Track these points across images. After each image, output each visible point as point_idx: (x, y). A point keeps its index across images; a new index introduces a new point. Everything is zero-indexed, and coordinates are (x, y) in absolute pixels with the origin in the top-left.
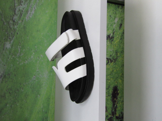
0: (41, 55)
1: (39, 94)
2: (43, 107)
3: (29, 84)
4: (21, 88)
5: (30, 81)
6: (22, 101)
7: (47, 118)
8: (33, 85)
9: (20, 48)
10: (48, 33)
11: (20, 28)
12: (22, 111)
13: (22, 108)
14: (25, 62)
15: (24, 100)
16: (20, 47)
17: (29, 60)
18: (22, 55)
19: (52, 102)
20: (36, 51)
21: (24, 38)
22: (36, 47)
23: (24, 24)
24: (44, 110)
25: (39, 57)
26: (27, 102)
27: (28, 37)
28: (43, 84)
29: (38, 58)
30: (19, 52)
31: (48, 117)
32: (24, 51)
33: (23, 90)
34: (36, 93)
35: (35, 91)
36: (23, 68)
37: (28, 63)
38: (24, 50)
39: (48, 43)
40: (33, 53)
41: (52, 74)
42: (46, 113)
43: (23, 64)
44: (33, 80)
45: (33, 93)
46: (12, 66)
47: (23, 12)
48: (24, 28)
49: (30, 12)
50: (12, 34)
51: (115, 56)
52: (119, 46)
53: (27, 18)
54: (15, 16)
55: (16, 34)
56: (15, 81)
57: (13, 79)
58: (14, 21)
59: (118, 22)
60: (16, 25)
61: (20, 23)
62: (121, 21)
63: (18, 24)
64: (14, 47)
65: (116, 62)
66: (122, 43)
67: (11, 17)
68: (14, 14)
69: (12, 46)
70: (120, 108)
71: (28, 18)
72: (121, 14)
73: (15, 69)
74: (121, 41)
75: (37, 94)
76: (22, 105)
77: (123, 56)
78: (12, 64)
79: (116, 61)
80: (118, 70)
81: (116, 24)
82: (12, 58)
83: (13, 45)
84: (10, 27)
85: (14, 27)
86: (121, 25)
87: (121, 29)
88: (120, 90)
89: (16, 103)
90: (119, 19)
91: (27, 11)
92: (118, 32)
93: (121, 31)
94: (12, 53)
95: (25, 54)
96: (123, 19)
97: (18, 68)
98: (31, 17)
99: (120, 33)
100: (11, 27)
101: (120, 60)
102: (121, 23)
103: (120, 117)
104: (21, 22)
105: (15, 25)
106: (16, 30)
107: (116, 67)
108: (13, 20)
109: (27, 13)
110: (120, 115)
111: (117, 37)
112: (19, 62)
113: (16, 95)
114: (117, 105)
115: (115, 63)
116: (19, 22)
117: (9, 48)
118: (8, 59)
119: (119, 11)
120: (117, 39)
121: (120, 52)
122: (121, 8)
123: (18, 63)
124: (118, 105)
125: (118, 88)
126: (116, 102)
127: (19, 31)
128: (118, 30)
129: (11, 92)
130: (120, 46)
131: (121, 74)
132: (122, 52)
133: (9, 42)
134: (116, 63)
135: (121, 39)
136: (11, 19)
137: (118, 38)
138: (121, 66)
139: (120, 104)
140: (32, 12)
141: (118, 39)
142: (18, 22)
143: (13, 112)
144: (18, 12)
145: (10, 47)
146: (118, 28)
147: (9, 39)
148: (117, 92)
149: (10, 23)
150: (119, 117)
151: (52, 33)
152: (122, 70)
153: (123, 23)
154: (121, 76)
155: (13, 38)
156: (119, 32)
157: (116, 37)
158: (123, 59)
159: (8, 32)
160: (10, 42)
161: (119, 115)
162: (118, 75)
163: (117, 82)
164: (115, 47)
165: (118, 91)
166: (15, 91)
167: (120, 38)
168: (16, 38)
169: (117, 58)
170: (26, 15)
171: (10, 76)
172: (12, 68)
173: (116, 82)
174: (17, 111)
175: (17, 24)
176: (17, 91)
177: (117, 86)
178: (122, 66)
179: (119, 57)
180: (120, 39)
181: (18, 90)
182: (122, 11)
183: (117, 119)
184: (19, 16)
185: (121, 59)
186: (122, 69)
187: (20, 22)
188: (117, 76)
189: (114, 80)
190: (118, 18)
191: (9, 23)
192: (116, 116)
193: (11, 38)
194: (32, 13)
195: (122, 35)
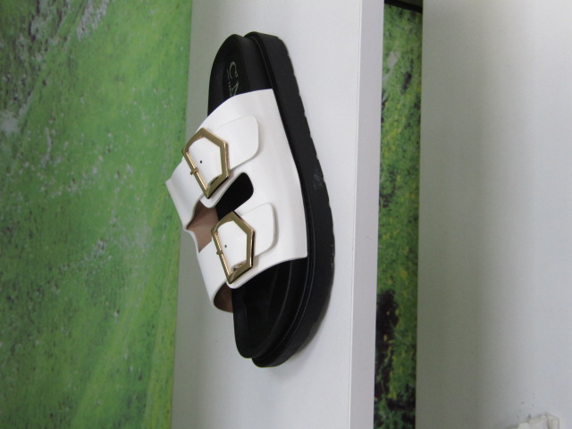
0: (129, 167)
1: (115, 306)
2: (129, 358)
3: (80, 270)
4: (53, 283)
5: (86, 258)
6: (52, 331)
7: (142, 397)
8: (94, 272)
9: (51, 135)
10: (155, 90)
11: (54, 62)
12: (53, 369)
13: (52, 355)
14: (70, 187)
15: (62, 328)
16: (54, 132)
17: (83, 182)
18: (59, 161)
19: (163, 338)
20: (109, 151)
21: (67, 100)
22: (110, 135)
23: (71, 52)
24: (132, 368)
25: (118, 173)
26: (70, 336)
27: (82, 99)
28: (130, 270)
29: (116, 176)
30: (49, 150)
31: (145, 395)
32: (65, 149)
33: (59, 291)
34: (107, 303)
35: (103, 298)
36: (59, 209)
37: (81, 193)
38: (67, 143)
39: (153, 125)
40: (101, 158)
41: (164, 237)
42: (140, 378)
43: (60, 193)
44: (95, 257)
45: (95, 305)
46: (21, 198)
47: (65, 8)
48: (70, 63)
49: (91, 9)
50: (24, 84)
51: (388, 183)
52: (400, 149)
53: (79, 30)
54: (36, 17)
55: (39, 84)
56: (32, 256)
57: (23, 248)
58: (33, 38)
59: (400, 68)
60: (39, 51)
61: (54, 44)
62: (408, 64)
63: (46, 50)
64: (29, 132)
65: (392, 206)
66: (410, 139)
67: (23, 21)
68: (34, 13)
69: (23, 127)
70: (401, 370)
71: (83, 29)
72: (408, 40)
73: (31, 213)
74: (406, 132)
75: (110, 308)
76: (54, 345)
77: (414, 186)
78: (20, 194)
79: (389, 202)
80: (395, 233)
81: (391, 72)
82: (21, 172)
83: (25, 125)
84: (17, 58)
85: (33, 58)
86: (409, 77)
87: (408, 91)
88: (401, 307)
89: (31, 338)
90: (403, 58)
91: (80, 6)
92: (399, 100)
93: (409, 99)
94: (22, 154)
95: (69, 160)
96: (414, 57)
97: (43, 209)
98: (94, 26)
99: (404, 105)
100: (22, 58)
101: (402, 200)
102: (409, 69)
103: (401, 404)
104: (59, 42)
105: (36, 53)
106: (39, 70)
107: (389, 224)
108: (30, 33)
109: (83, 13)
110: (402, 396)
111: (396, 118)
112: (46, 185)
113: (30, 307)
114: (391, 361)
115: (388, 208)
116: (51, 41)
117: (13, 134)
118: (8, 175)
119: (403, 29)
120: (396, 124)
121: (406, 173)
122: (409, 20)
123: (43, 189)
124: (394, 358)
125: (397, 298)
126: (390, 348)
127: (49, 73)
128: (399, 93)
129: (13, 297)
130: (404, 151)
131: (407, 249)
132: (414, 171)
133: (12, 113)
134: (390, 210)
135: (408, 125)
136: (22, 30)
137: (397, 121)
138: (406, 221)
139: (401, 354)
140: (98, 11)
141: (398, 127)
142: (47, 41)
143: (18, 369)
144: (49, 5)
145: (17, 131)
146: (399, 88)
147: (11, 102)
148: (393, 312)
149: (17, 43)
150: (398, 401)
151: (169, 89)
152: (410, 234)
153: (415, 70)
154: (407, 257)
155: (29, 98)
156: (402, 102)
157: (390, 120)
158: (413, 197)
159: (9, 76)
160: (18, 114)
161: (399, 396)
162: (397, 254)
163: (392, 277)
164: (386, 154)
165: (395, 309)
166: (28, 293)
167: (404, 121)
168: (40, 99)
169: (393, 192)
170: (78, 18)
171: (12, 236)
172: (19, 207)
173: (389, 275)
174: (34, 369)
175: (43, 48)
176: (37, 293)
177: (394, 292)
178: (410, 222)
179: (400, 188)
180: (405, 128)
181: (39, 290)
182: (411, 30)
183: (391, 410)
184: (53, 20)
185: (407, 195)
186: (410, 230)
187: (54, 42)
188: (394, 258)
189: (384, 271)
190: (399, 54)
191: (14, 43)
192: (387, 399)
193: (21, 97)
194: (101, 13)
195: (412, 111)
